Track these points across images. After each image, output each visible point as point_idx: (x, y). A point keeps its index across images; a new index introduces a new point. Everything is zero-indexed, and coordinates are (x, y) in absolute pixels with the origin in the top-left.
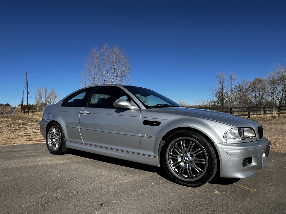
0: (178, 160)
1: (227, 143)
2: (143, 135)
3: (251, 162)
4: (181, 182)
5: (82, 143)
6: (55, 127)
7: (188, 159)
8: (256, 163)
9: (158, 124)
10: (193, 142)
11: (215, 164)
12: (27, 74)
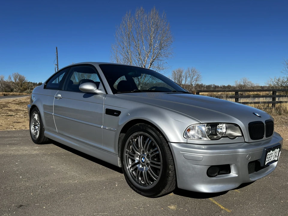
0: (135, 161)
1: (187, 143)
2: (104, 127)
3: (230, 172)
4: (136, 189)
5: (55, 133)
6: (36, 112)
7: (145, 160)
8: (237, 174)
9: (118, 113)
10: (150, 139)
11: (170, 170)
12: (57, 48)
